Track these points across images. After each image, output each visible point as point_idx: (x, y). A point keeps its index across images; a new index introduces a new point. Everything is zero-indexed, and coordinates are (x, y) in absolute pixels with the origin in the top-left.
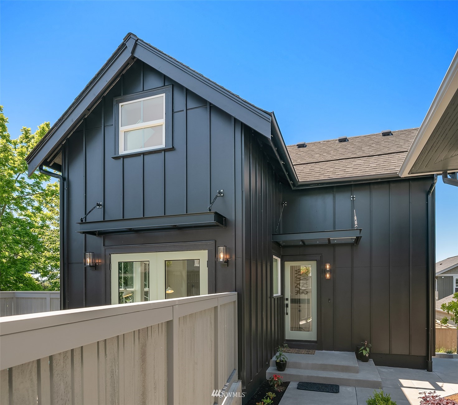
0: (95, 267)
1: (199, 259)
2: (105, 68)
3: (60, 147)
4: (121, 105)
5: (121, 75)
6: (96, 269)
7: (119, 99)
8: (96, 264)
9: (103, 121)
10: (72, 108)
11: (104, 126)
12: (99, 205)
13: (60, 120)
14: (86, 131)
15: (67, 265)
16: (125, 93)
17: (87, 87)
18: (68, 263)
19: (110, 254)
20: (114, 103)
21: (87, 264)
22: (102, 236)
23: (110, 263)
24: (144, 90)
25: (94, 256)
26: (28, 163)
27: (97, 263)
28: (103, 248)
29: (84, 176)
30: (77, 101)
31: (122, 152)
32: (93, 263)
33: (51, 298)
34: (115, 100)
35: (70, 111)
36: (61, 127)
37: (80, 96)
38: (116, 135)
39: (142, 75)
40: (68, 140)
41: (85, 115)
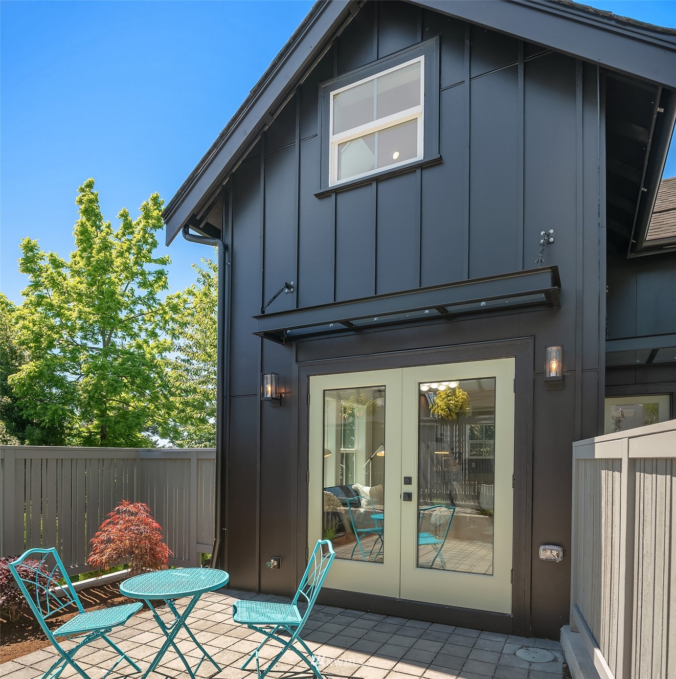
0: (278, 400)
1: (495, 378)
2: (307, 23)
3: (218, 192)
4: (334, 96)
5: (334, 38)
6: (281, 405)
7: (330, 83)
8: (281, 395)
9: (297, 131)
10: (246, 110)
11: (300, 140)
12: (288, 286)
13: (222, 135)
14: (265, 156)
15: (228, 399)
16: (341, 71)
17: (274, 66)
18: (230, 396)
19: (308, 376)
20: (321, 94)
21: (267, 395)
22: (294, 343)
23: (308, 392)
24: (379, 58)
25: (279, 381)
26: (165, 221)
27: (283, 393)
28: (295, 366)
29: (261, 238)
30: (254, 95)
31: (334, 181)
32: (276, 393)
33: (198, 459)
34: (323, 86)
35: (241, 116)
36: (224, 148)
37: (260, 84)
38: (322, 151)
39: (376, 30)
40: (233, 176)
41: (265, 125)
